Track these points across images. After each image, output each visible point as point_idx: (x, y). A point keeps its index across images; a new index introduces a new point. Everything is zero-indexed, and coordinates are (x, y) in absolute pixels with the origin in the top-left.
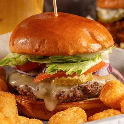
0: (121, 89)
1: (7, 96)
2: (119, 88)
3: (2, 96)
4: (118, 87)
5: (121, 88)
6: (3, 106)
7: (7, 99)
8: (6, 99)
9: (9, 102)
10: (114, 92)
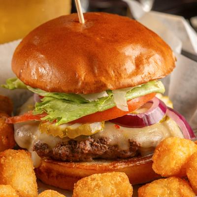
0: (183, 151)
1: (19, 157)
2: (180, 150)
3: (11, 157)
4: (178, 150)
5: (183, 149)
6: (13, 173)
7: (19, 162)
8: (17, 161)
9: (22, 167)
10: (173, 159)
